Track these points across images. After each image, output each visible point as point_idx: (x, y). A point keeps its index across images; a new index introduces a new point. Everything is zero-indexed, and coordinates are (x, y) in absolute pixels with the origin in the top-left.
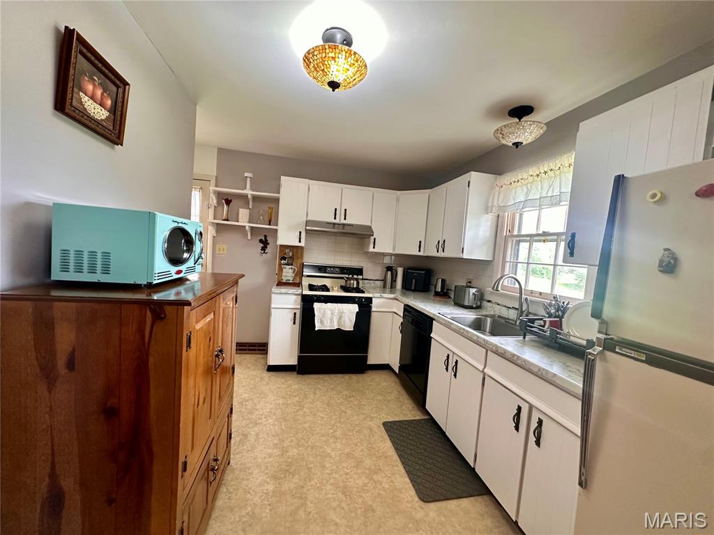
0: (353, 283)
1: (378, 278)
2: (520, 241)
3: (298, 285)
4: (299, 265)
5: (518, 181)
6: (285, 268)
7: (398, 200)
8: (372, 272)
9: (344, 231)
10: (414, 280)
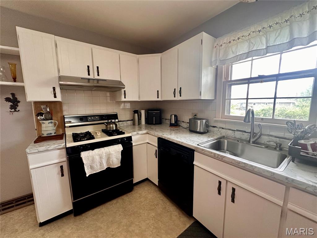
0: (113, 127)
1: (128, 119)
2: (231, 85)
3: (60, 137)
4: (59, 119)
5: (239, 38)
6: (44, 123)
7: (138, 61)
8: (124, 115)
10: (154, 118)
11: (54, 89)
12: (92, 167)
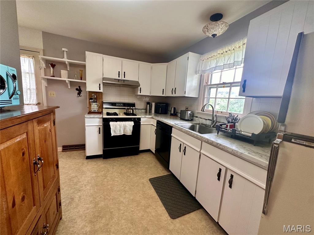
0: (131, 111)
1: (143, 108)
2: (211, 88)
3: (101, 113)
4: (100, 102)
5: (212, 57)
6: (92, 104)
7: (152, 68)
8: (140, 105)
9: (124, 83)
10: (160, 109)
11: (100, 84)
12: (115, 132)
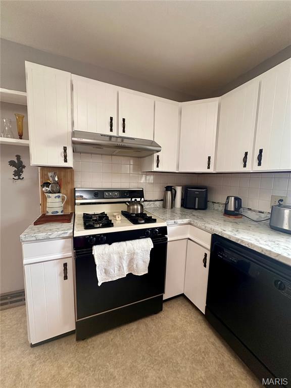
4: (69, 191)
6: (49, 197)
10: (197, 199)
